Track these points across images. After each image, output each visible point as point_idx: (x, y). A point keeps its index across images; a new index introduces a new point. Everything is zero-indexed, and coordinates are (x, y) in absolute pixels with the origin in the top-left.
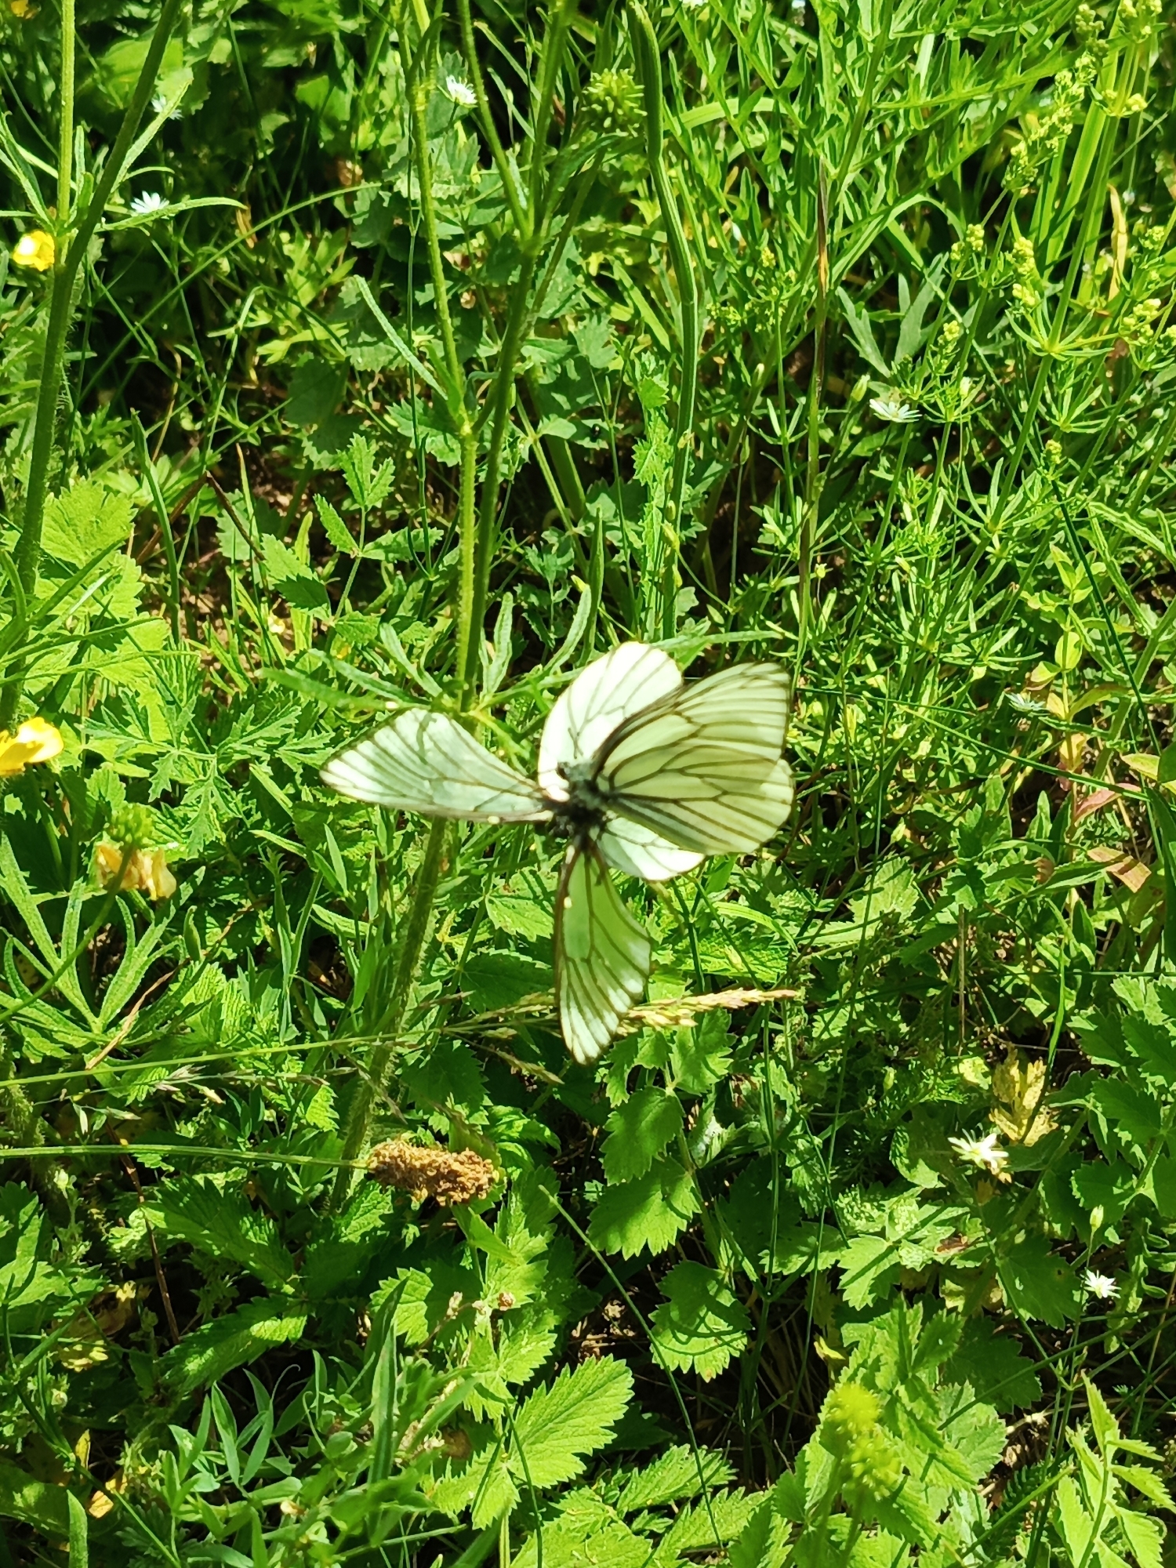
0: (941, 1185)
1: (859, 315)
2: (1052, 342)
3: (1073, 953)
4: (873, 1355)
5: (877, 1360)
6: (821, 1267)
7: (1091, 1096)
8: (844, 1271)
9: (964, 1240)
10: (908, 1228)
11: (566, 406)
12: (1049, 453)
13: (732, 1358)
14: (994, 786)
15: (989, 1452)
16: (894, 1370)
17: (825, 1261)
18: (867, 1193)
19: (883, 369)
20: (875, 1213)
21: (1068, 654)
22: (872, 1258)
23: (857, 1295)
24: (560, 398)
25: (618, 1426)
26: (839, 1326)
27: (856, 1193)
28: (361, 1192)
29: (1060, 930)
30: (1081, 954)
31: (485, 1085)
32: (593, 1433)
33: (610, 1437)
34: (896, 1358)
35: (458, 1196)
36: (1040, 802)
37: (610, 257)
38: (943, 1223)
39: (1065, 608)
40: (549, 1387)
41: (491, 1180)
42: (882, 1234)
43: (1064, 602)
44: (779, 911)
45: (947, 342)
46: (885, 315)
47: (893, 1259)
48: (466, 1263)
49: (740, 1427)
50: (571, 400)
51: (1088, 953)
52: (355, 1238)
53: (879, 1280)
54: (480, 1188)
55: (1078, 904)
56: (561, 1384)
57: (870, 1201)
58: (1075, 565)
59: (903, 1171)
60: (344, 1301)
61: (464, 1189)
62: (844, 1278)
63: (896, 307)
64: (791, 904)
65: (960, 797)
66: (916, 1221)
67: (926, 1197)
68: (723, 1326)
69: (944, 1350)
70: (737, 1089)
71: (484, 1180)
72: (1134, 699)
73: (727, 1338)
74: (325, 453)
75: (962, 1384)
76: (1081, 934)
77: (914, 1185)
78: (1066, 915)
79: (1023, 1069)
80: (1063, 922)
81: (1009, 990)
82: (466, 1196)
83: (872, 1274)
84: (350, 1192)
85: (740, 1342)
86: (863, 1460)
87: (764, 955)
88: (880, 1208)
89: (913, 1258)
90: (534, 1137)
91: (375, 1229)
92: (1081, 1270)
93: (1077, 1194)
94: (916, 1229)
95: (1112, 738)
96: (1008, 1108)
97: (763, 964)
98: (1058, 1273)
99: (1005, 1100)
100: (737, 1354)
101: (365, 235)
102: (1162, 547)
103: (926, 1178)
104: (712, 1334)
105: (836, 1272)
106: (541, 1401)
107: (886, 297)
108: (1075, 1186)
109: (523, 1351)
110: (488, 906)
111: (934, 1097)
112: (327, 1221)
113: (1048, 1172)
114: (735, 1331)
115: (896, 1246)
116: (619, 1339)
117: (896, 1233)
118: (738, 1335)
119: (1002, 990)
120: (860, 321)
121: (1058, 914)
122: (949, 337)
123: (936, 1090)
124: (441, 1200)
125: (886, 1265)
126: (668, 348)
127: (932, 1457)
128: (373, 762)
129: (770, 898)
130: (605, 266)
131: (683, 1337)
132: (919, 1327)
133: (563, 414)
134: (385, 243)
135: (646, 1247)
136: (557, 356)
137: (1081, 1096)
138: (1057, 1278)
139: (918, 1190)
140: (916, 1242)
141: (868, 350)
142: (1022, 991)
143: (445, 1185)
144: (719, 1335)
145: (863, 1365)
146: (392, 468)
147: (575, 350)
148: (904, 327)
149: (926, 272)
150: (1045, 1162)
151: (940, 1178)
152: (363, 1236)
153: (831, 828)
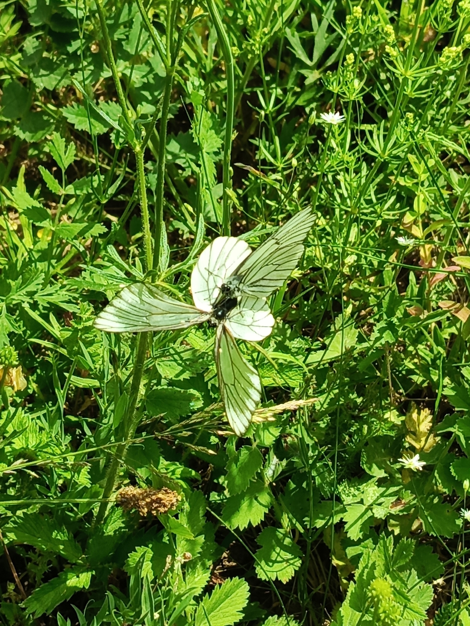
0: (386, 475)
1: (293, 35)
2: (406, 71)
3: (436, 352)
4: (371, 562)
5: (374, 564)
6: (335, 522)
7: (456, 426)
8: (346, 523)
9: (403, 501)
10: (374, 498)
11: (150, 98)
12: (408, 119)
13: (295, 571)
14: (389, 273)
15: (425, 601)
16: (383, 568)
17: (336, 519)
18: (351, 483)
19: (308, 62)
20: (357, 493)
21: (420, 206)
22: (359, 515)
23: (354, 533)
24: (146, 94)
25: (244, 610)
26: (344, 549)
27: (345, 483)
28: (111, 513)
29: (427, 340)
30: (439, 352)
31: (161, 452)
32: (233, 615)
33: (241, 616)
34: (383, 562)
35: (162, 510)
36: (410, 278)
37: (157, 11)
38: (390, 495)
39: (417, 184)
40: (210, 596)
41: (177, 500)
42: (362, 502)
43: (415, 181)
44: (294, 350)
45: (349, 65)
46: (306, 34)
47: (369, 514)
48: (166, 539)
49: (299, 604)
50: (152, 94)
51: (442, 351)
52: (112, 533)
53: (363, 524)
54: (172, 505)
55: (435, 327)
56: (216, 593)
57: (353, 487)
58: (420, 163)
59: (367, 471)
60: (106, 565)
61: (165, 506)
62: (346, 526)
63: (311, 29)
64: (298, 346)
65: (372, 279)
66: (377, 495)
67: (381, 482)
68: (289, 556)
69: (406, 556)
70: (286, 442)
71: (174, 500)
72: (454, 226)
73: (292, 562)
74: (27, 133)
75: (410, 570)
76: (438, 342)
77: (373, 477)
78: (429, 333)
79: (419, 413)
80: (428, 336)
81: (404, 372)
82: (166, 509)
83: (360, 522)
84: (107, 513)
85: (299, 563)
86: (384, 612)
87: (290, 374)
88: (358, 489)
89: (380, 513)
90: (188, 475)
91: (120, 528)
92: (458, 509)
93: (453, 474)
94: (378, 498)
95: (445, 245)
96: (414, 433)
97: (290, 378)
98: (448, 511)
99: (412, 430)
100: (297, 569)
101: (37, 19)
102: (461, 150)
103: (378, 473)
104: (284, 560)
105: (342, 524)
106: (207, 602)
107: (305, 25)
108: (452, 470)
109: (196, 580)
110: (157, 366)
111: (380, 433)
112: (96, 528)
113: (439, 465)
114: (295, 558)
115: (370, 508)
116: (228, 567)
117: (369, 501)
118: (297, 559)
119: (400, 372)
120: (295, 39)
121: (426, 333)
122: (350, 62)
123: (381, 430)
124: (154, 512)
125: (366, 517)
126: (196, 61)
127: (405, 607)
128: (116, 316)
129: (287, 343)
130: (156, 16)
131: (271, 564)
132: (392, 546)
133: (148, 101)
134: (48, 23)
135: (250, 524)
136: (144, 74)
137: (452, 426)
138: (447, 514)
139: (375, 479)
140: (380, 504)
141: (300, 54)
142: (410, 372)
143: (155, 505)
144: (287, 561)
145: (366, 567)
146: (74, 147)
147: (152, 70)
148: (317, 39)
149: (324, 8)
150: (437, 459)
151: (385, 472)
152: (115, 532)
153: (308, 301)
